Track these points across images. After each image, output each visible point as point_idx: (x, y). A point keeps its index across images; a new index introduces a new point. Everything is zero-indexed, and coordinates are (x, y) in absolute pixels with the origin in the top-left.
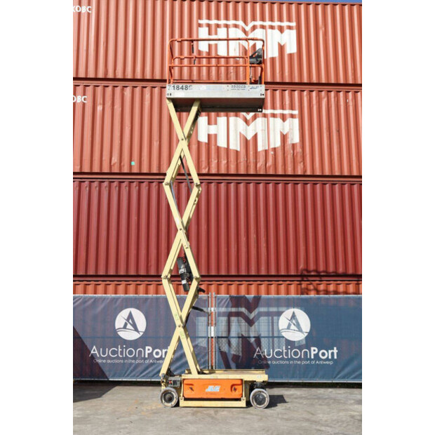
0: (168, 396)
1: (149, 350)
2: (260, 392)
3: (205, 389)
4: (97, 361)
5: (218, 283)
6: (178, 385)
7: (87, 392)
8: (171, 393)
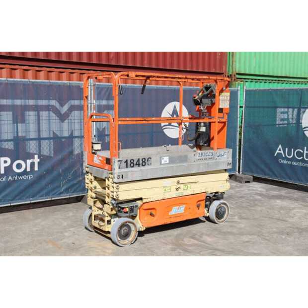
1: (5, 162)
3: (168, 212)
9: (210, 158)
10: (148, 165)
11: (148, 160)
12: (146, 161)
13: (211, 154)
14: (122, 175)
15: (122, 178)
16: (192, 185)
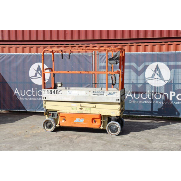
0: (48, 124)
2: (114, 124)
3: (74, 120)
4: (19, 98)
5: (115, 45)
6: (56, 117)
7: (9, 119)
8: (50, 122)
9: (102, 95)
10: (60, 94)
11: (60, 91)
12: (59, 92)
13: (103, 92)
14: (45, 97)
15: (46, 98)
16: (91, 108)
